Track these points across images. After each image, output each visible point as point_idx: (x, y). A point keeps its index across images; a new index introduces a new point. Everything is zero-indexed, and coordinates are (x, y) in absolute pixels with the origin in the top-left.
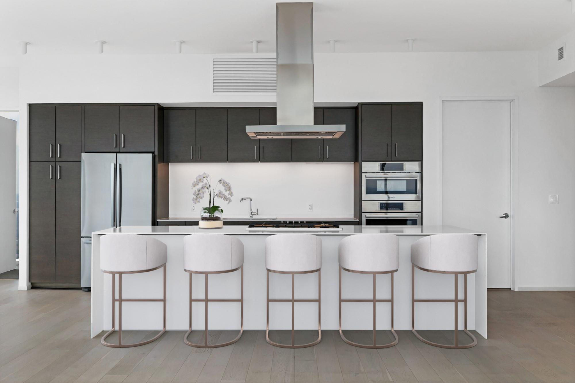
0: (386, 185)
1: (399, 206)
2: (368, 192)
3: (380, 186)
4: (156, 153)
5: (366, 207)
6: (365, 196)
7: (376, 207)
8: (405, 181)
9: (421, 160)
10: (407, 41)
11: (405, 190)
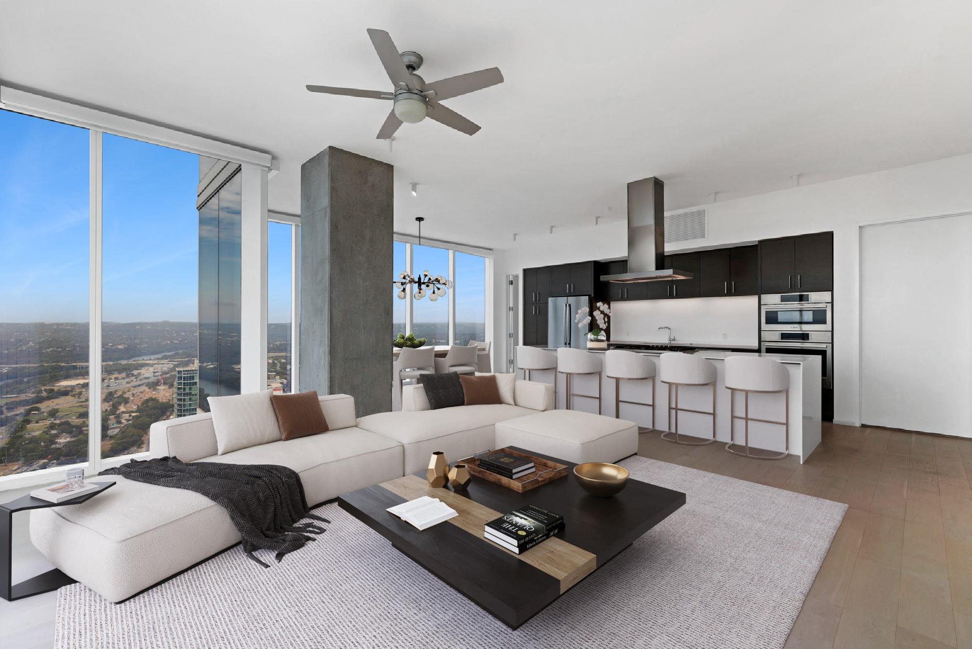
0: (801, 315)
1: (804, 337)
2: (767, 322)
3: (781, 317)
4: (593, 295)
5: (765, 336)
6: (764, 326)
7: (777, 337)
8: (812, 312)
9: (832, 291)
10: (792, 177)
11: (812, 321)
